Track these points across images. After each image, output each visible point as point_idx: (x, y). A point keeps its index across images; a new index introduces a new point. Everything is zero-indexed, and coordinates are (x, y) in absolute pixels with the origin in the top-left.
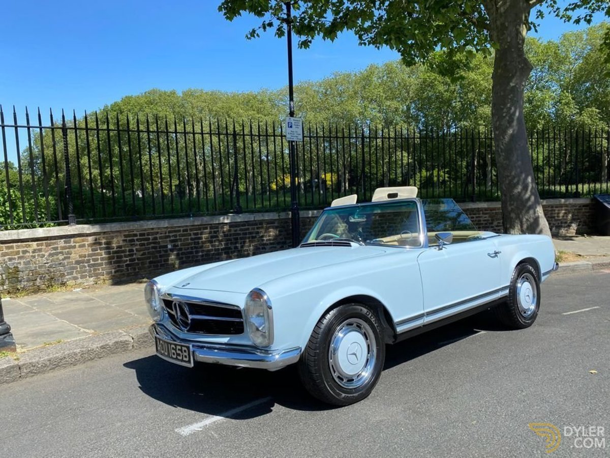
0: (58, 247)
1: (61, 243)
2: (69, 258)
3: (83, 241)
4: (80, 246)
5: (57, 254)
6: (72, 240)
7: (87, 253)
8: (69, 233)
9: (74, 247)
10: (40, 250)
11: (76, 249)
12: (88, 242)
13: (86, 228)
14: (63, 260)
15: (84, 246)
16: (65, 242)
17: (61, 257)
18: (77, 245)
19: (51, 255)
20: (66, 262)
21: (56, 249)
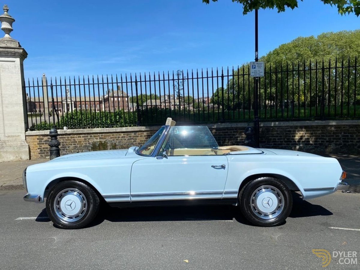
0: (131, 136)
1: (133, 134)
2: (136, 141)
3: (142, 134)
4: (140, 136)
5: (131, 139)
6: (137, 133)
7: (143, 140)
8: (135, 130)
9: (138, 136)
10: (124, 137)
11: (138, 138)
12: (144, 134)
13: (143, 128)
14: (133, 142)
15: (142, 136)
16: (134, 134)
17: (133, 141)
18: (139, 135)
19: (128, 139)
20: (134, 143)
21: (130, 137)
